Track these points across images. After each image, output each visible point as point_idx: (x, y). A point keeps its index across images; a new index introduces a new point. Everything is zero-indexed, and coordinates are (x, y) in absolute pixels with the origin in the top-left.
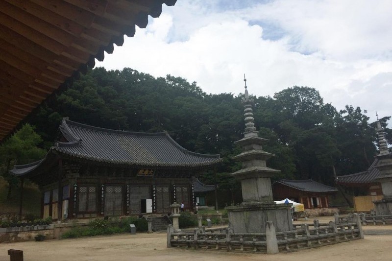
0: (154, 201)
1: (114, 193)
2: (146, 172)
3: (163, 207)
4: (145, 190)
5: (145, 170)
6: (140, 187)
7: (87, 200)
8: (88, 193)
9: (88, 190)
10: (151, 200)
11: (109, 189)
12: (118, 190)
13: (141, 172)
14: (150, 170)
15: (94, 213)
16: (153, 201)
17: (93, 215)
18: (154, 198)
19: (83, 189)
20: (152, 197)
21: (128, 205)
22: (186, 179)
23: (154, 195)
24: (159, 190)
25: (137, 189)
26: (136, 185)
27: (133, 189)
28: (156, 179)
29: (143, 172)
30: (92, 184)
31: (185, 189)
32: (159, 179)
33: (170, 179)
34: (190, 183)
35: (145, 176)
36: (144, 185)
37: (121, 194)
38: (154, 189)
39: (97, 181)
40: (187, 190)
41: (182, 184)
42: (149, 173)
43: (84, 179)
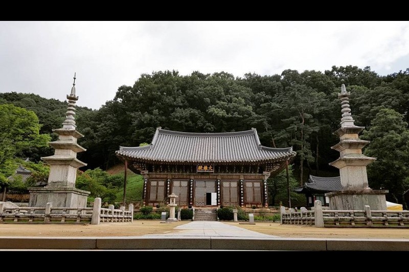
0: (219, 195)
1: (180, 186)
2: (206, 168)
3: (230, 200)
4: (211, 184)
5: (203, 166)
6: (205, 181)
7: (157, 192)
8: (158, 185)
9: (158, 183)
10: (216, 193)
11: (176, 183)
12: (185, 184)
13: (200, 168)
14: (208, 166)
16: (217, 194)
18: (219, 192)
19: (154, 183)
20: (217, 191)
21: (191, 197)
22: (257, 174)
23: (219, 189)
24: (226, 184)
25: (202, 183)
26: (201, 179)
27: (198, 184)
28: (222, 174)
29: (203, 168)
30: (162, 179)
31: (257, 184)
32: (226, 174)
33: (238, 174)
34: (263, 178)
35: (206, 171)
36: (210, 180)
37: (187, 188)
38: (219, 183)
39: (165, 176)
40: (259, 186)
41: (254, 179)
42: (208, 169)
43: (154, 175)
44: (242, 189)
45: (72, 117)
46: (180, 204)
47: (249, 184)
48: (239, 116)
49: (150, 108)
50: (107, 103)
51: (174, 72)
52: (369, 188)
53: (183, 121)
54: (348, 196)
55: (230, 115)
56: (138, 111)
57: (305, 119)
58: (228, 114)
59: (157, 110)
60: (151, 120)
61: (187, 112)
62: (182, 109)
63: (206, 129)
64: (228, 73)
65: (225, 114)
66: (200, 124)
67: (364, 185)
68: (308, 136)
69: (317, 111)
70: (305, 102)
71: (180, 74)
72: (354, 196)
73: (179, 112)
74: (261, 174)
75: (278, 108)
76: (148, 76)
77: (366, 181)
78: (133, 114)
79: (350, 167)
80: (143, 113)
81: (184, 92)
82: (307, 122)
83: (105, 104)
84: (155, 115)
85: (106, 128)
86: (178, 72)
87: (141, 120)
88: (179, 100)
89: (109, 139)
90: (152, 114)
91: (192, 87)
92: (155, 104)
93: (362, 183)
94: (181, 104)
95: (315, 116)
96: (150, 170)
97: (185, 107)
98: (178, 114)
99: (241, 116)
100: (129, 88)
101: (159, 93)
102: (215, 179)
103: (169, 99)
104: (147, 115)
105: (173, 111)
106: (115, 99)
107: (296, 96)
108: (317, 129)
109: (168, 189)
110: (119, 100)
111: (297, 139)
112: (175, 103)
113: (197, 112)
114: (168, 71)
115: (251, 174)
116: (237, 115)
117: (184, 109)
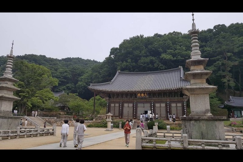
0: (152, 112)
1: (128, 107)
3: (160, 116)
4: (148, 105)
5: (141, 94)
6: (144, 103)
7: (114, 110)
8: (115, 106)
9: (115, 105)
11: (126, 105)
12: (131, 105)
13: (139, 95)
14: (144, 94)
15: (117, 116)
17: (117, 118)
18: (152, 110)
19: (112, 105)
20: (151, 110)
21: (135, 113)
22: (179, 98)
23: (152, 108)
24: (157, 105)
25: (142, 105)
26: (141, 102)
27: (139, 105)
28: (154, 98)
29: (141, 95)
30: (117, 102)
31: (179, 105)
32: (157, 98)
33: (165, 98)
34: (184, 101)
35: (143, 97)
36: (147, 102)
37: (132, 108)
38: (152, 104)
39: (119, 101)
40: (181, 106)
41: (177, 101)
42: (144, 95)
43: (112, 100)
44: (168, 108)
45: (9, 69)
46: (128, 118)
47: (173, 105)
48: (182, 58)
49: (126, 59)
50: (106, 59)
51: (141, 35)
52: (211, 114)
53: (146, 65)
54: (186, 121)
55: (175, 58)
56: (120, 61)
57: (228, 57)
58: (174, 58)
59: (130, 60)
60: (127, 66)
61: (148, 59)
62: (145, 57)
63: (159, 68)
64: (178, 32)
65: (172, 58)
66: (156, 65)
67: (207, 111)
68: (230, 69)
69: (236, 50)
70: (227, 45)
71: (144, 36)
72: (192, 122)
73: (143, 60)
74: (182, 98)
75: (209, 50)
76: (127, 40)
77: (208, 107)
78: (117, 63)
79: (193, 95)
80: (123, 62)
81: (146, 47)
82: (229, 58)
83: (105, 59)
84: (129, 62)
85: (105, 72)
86: (143, 36)
87: (121, 66)
88: (143, 52)
89: (106, 78)
90: (127, 62)
91: (151, 43)
92: (129, 56)
93: (204, 109)
94: (145, 55)
95: (235, 54)
96: (110, 97)
97: (146, 56)
98: (142, 61)
99: (183, 58)
100: (117, 49)
101: (131, 49)
102: (150, 102)
103: (137, 52)
104: (125, 63)
105: (140, 59)
106: (110, 56)
107: (220, 41)
108: (236, 63)
109: (121, 108)
110: (112, 56)
111: (223, 71)
112: (141, 54)
113: (154, 58)
114: (138, 36)
115: (175, 98)
116: (180, 58)
117: (146, 57)
